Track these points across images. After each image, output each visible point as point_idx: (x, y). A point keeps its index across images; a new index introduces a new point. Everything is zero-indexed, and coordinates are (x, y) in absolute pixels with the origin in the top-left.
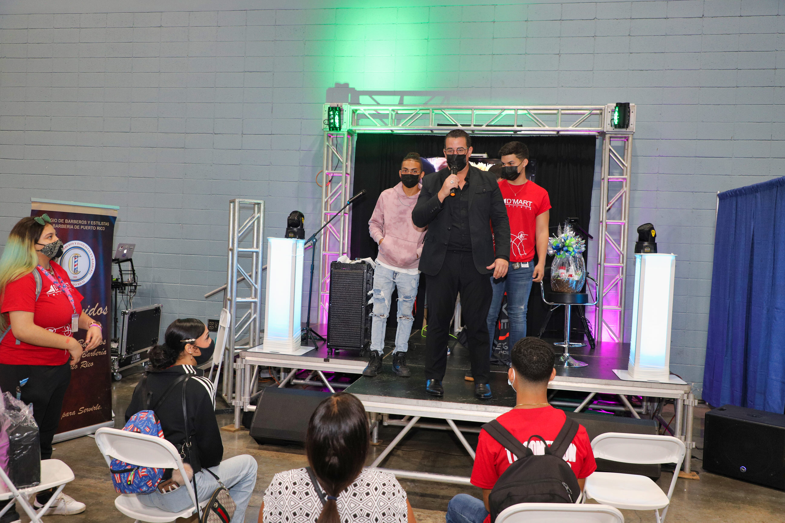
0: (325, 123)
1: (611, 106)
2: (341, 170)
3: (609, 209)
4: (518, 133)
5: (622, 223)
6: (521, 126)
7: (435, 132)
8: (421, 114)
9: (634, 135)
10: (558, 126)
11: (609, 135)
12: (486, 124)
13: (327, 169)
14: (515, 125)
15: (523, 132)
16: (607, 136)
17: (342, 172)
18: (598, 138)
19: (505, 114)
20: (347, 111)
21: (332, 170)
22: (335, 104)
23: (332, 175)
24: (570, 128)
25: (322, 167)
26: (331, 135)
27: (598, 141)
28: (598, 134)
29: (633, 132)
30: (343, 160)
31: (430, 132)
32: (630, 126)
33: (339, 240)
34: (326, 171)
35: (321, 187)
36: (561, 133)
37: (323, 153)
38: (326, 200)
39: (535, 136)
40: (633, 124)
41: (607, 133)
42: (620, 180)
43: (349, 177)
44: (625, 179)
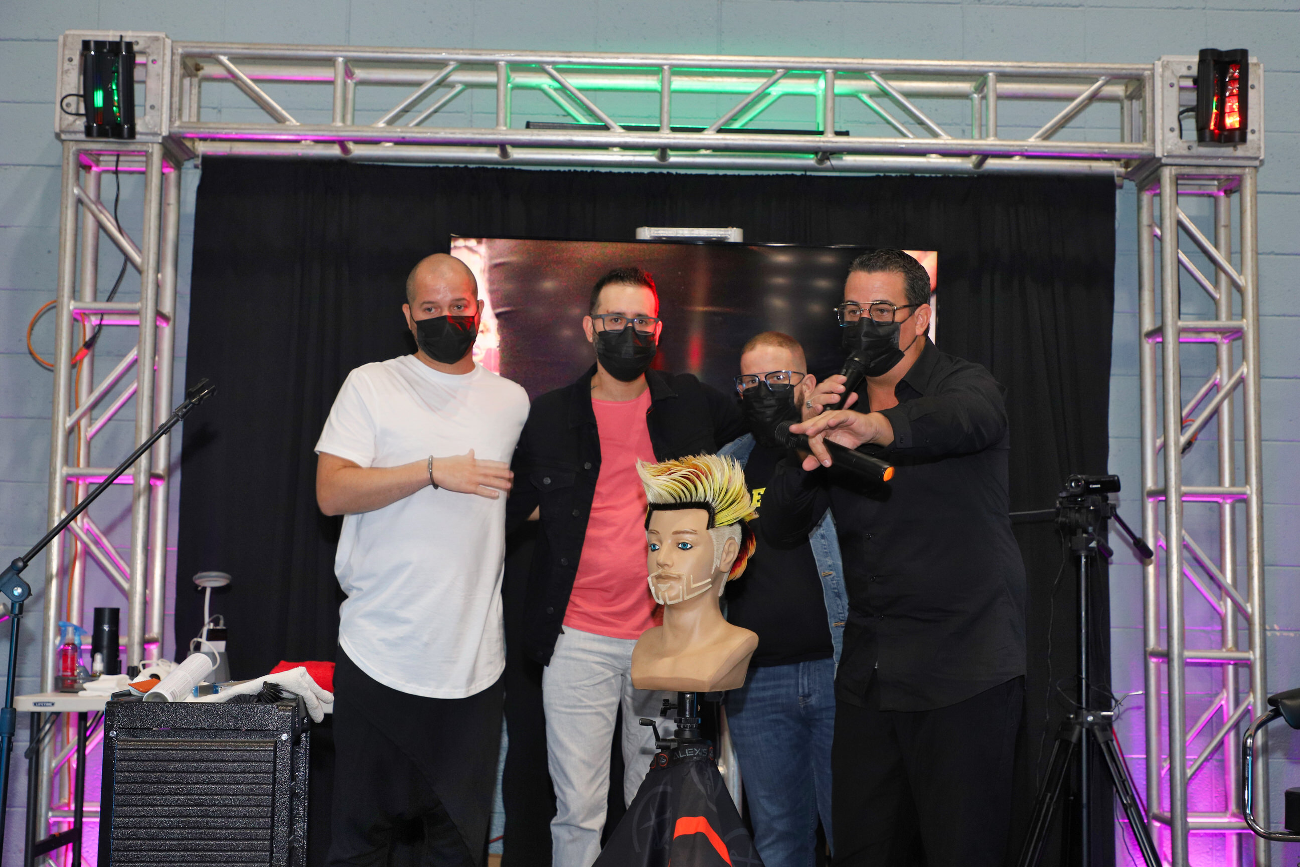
0: (69, 110)
1: (1179, 63)
2: (133, 301)
3: (1189, 444)
4: (834, 162)
5: (1225, 496)
6: (846, 134)
7: (517, 154)
8: (459, 88)
9: (1261, 169)
10: (987, 136)
11: (1174, 171)
12: (716, 127)
13: (75, 294)
14: (829, 130)
15: (850, 160)
16: (1167, 174)
17: (137, 306)
18: (1121, 187)
19: (780, 93)
20: (160, 63)
21: (95, 299)
22: (111, 33)
23: (95, 320)
24: (1033, 142)
25: (58, 289)
26: (90, 159)
27: (1123, 200)
28: (1122, 170)
29: (1256, 158)
30: (144, 258)
31: (494, 154)
32: (1250, 137)
33: (126, 585)
34: (73, 305)
35: (51, 369)
36: (992, 164)
37: (61, 231)
38: (69, 422)
39: (893, 175)
40: (1256, 129)
41: (1164, 161)
42: (1209, 336)
43: (166, 331)
44: (1236, 334)
